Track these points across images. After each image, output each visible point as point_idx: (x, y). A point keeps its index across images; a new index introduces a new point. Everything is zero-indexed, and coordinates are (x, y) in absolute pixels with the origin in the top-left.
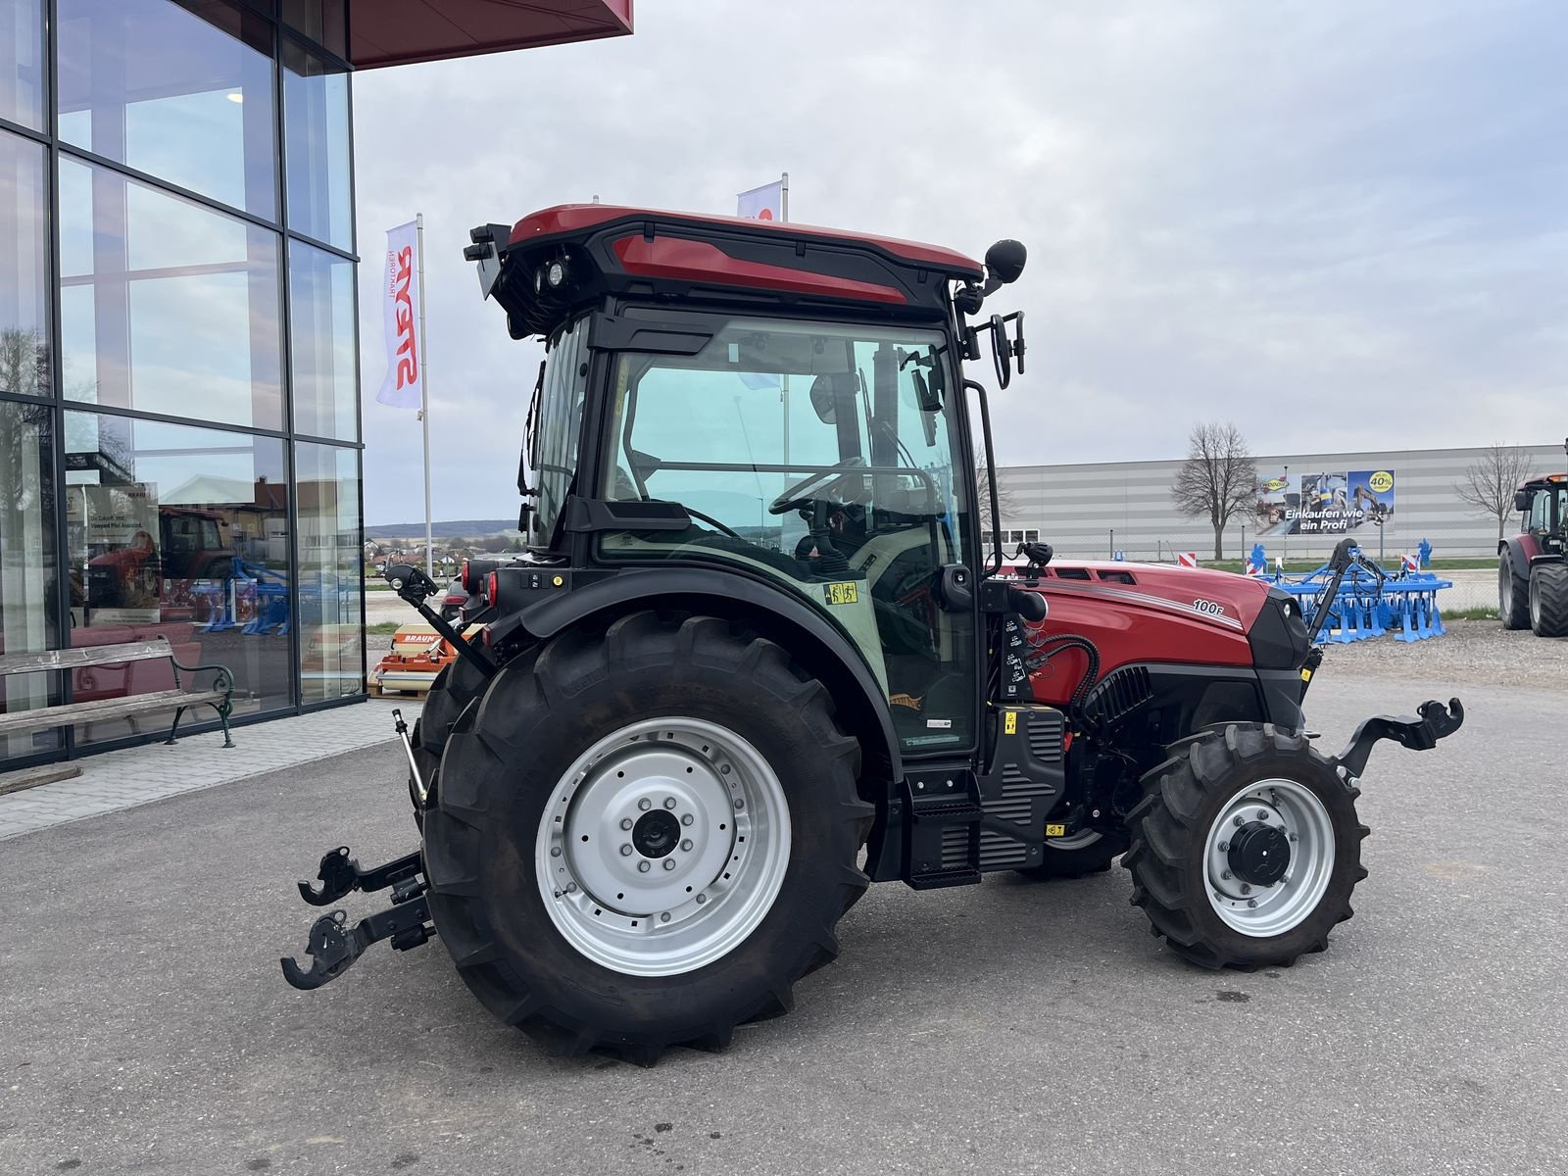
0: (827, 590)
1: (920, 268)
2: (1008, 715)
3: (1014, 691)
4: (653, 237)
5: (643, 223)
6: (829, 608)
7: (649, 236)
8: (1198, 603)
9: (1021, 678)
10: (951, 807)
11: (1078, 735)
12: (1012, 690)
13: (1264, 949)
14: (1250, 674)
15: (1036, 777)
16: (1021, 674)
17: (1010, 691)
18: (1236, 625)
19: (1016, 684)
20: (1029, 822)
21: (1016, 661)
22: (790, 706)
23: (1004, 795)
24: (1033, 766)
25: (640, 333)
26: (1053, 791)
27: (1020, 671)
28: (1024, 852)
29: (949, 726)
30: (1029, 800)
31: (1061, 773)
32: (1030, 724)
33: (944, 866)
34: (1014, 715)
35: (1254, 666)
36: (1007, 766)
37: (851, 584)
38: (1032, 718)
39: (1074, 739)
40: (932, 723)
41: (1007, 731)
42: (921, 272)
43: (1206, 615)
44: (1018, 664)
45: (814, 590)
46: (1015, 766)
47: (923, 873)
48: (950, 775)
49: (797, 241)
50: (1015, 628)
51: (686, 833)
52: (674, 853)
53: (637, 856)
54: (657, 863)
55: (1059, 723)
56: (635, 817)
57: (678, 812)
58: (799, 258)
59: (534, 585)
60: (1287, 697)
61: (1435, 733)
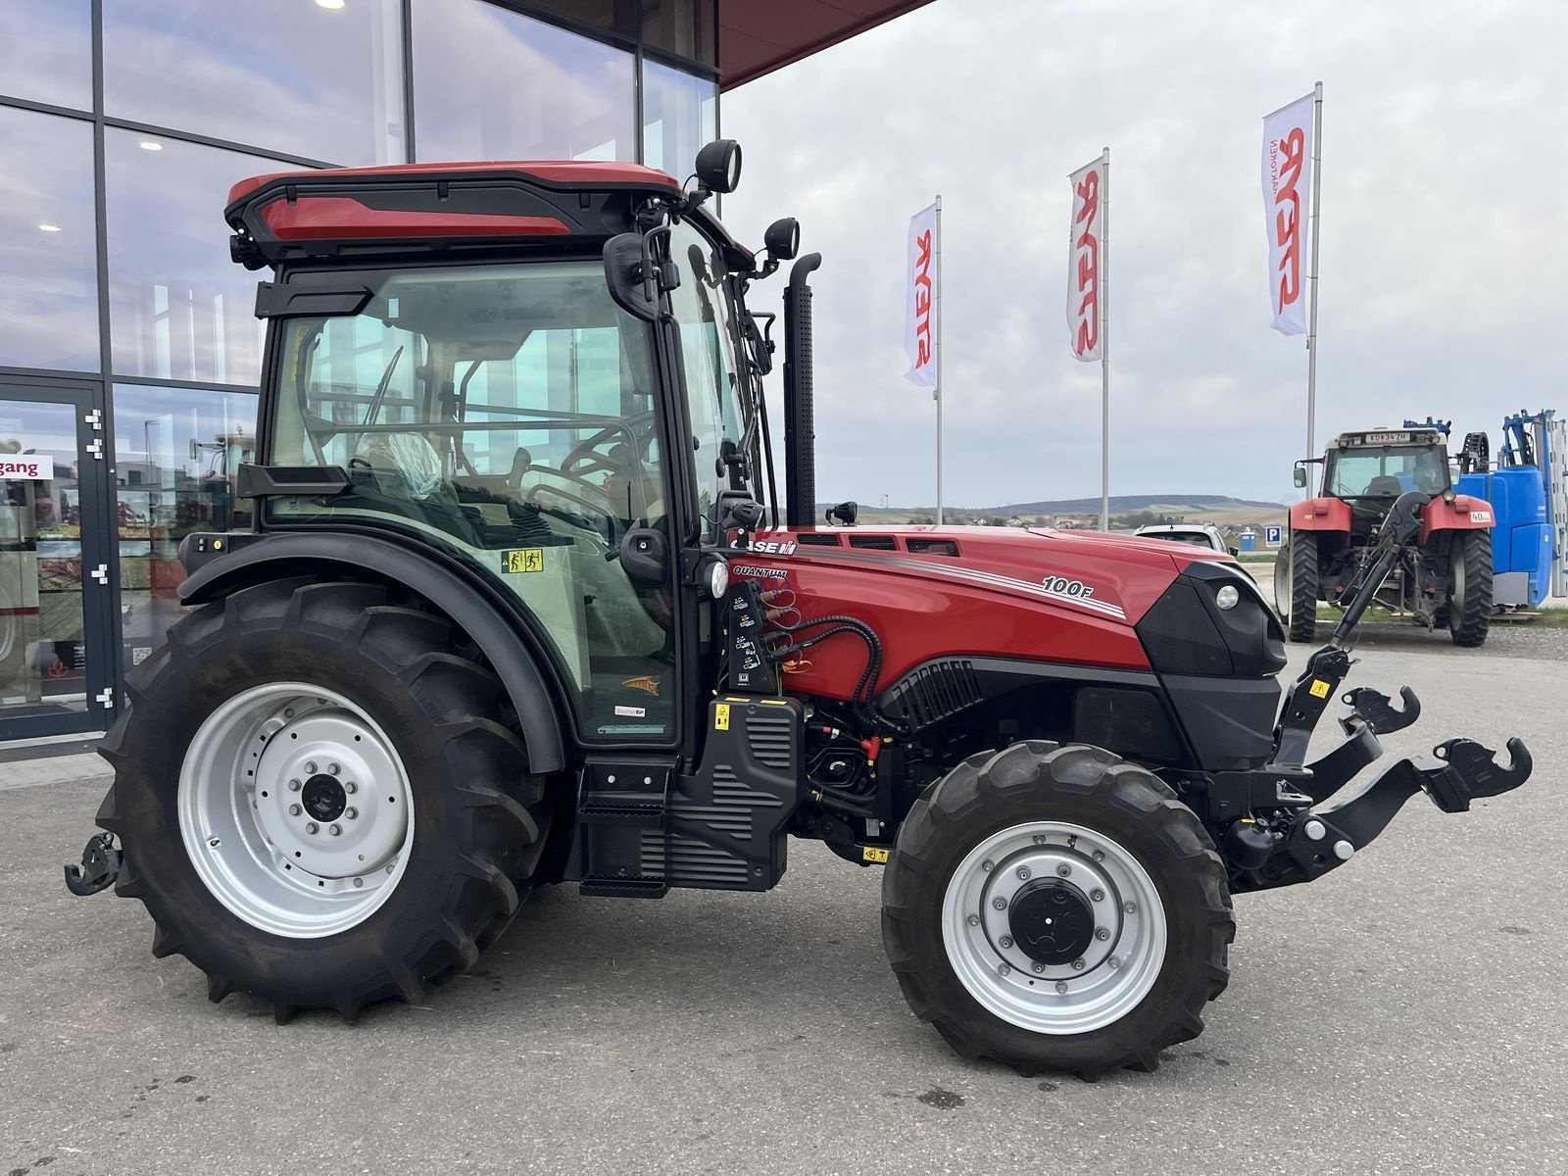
0: (505, 557)
1: (579, 191)
2: (719, 707)
3: (746, 679)
4: (295, 200)
5: (286, 187)
6: (504, 577)
7: (292, 198)
8: (1050, 582)
9: (754, 665)
10: (645, 807)
11: (888, 740)
12: (744, 679)
13: (1037, 1049)
14: (1150, 680)
15: (757, 784)
16: (755, 661)
17: (741, 680)
18: (1117, 612)
19: (748, 671)
20: (749, 836)
21: (747, 645)
22: (398, 679)
23: (716, 801)
24: (753, 770)
25: (295, 299)
26: (779, 804)
27: (753, 657)
28: (744, 871)
29: (643, 715)
30: (749, 810)
31: (792, 783)
32: (748, 720)
33: (645, 874)
34: (727, 708)
35: (1155, 668)
36: (718, 767)
37: (536, 551)
38: (753, 713)
39: (883, 745)
40: (620, 710)
41: (718, 727)
42: (583, 195)
43: (1064, 597)
44: (750, 648)
45: (489, 559)
46: (728, 768)
47: (620, 878)
48: (648, 771)
49: (438, 181)
50: (746, 605)
51: (351, 801)
52: (342, 820)
53: (306, 817)
54: (324, 826)
55: (787, 721)
56: (304, 779)
57: (342, 779)
58: (443, 200)
59: (201, 548)
60: (1222, 716)
61: (1468, 790)
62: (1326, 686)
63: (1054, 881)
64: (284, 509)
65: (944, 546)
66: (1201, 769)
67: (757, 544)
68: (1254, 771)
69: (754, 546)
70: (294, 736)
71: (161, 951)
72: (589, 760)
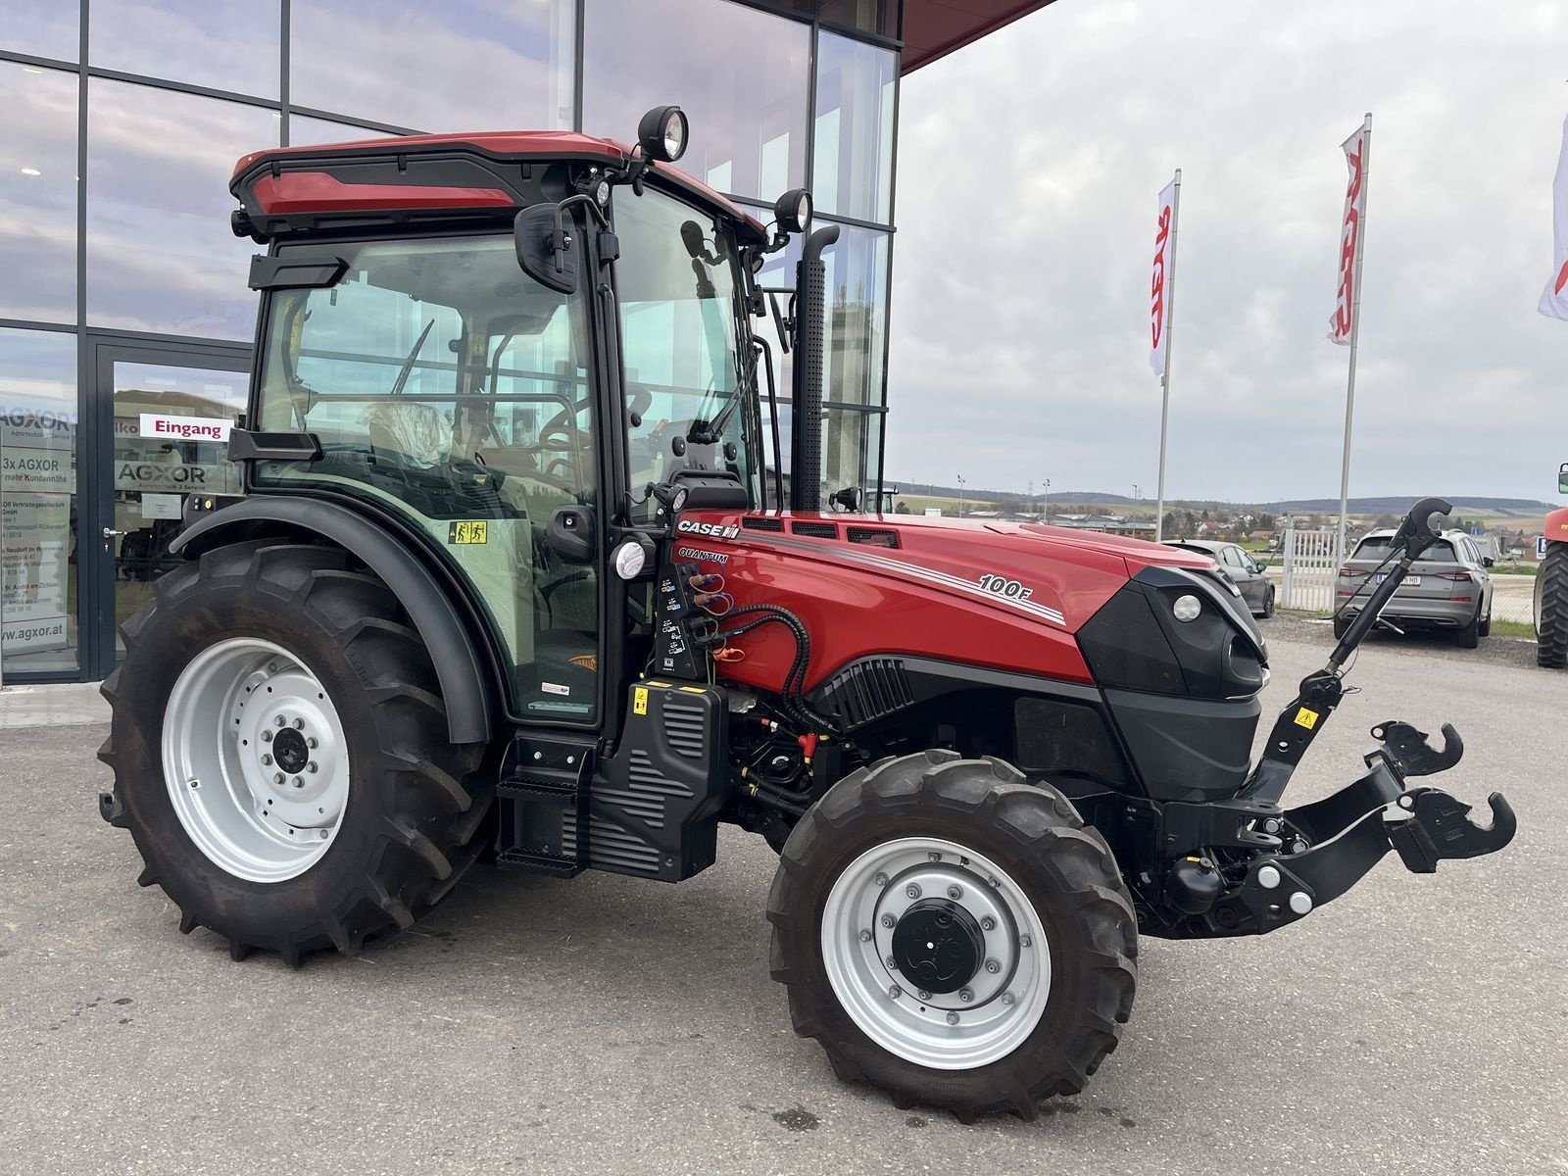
0: (453, 527)
1: (522, 162)
2: (638, 691)
3: (671, 665)
4: (279, 175)
5: (269, 163)
6: (449, 548)
7: (276, 174)
8: (987, 580)
9: (679, 650)
10: (565, 786)
11: (823, 738)
12: (669, 663)
14: (1092, 694)
15: (671, 772)
16: (680, 646)
17: (666, 664)
18: (1057, 617)
19: (673, 656)
20: (661, 825)
21: (673, 629)
22: (335, 641)
23: (632, 786)
24: (667, 758)
25: (282, 270)
26: (691, 794)
27: (678, 641)
28: (656, 860)
29: (567, 693)
30: (662, 799)
31: (704, 774)
32: (665, 706)
33: (565, 853)
34: (645, 692)
35: (1101, 685)
36: (634, 752)
37: (481, 523)
38: (669, 699)
39: (819, 743)
40: (547, 687)
41: (636, 711)
42: (524, 165)
43: (1001, 597)
44: (676, 632)
45: (438, 529)
46: (644, 753)
47: (542, 854)
48: (576, 751)
49: (399, 155)
50: (673, 588)
51: (312, 756)
52: (304, 773)
53: (276, 768)
54: (290, 777)
55: (701, 710)
56: (275, 731)
57: (306, 734)
58: (403, 173)
59: (196, 507)
60: (1172, 739)
61: (1435, 848)
62: (1314, 716)
63: (944, 903)
64: (267, 474)
65: (885, 537)
66: (1147, 796)
67: (703, 526)
68: (1211, 804)
69: (700, 528)
70: (270, 690)
71: (145, 880)
72: (519, 734)
